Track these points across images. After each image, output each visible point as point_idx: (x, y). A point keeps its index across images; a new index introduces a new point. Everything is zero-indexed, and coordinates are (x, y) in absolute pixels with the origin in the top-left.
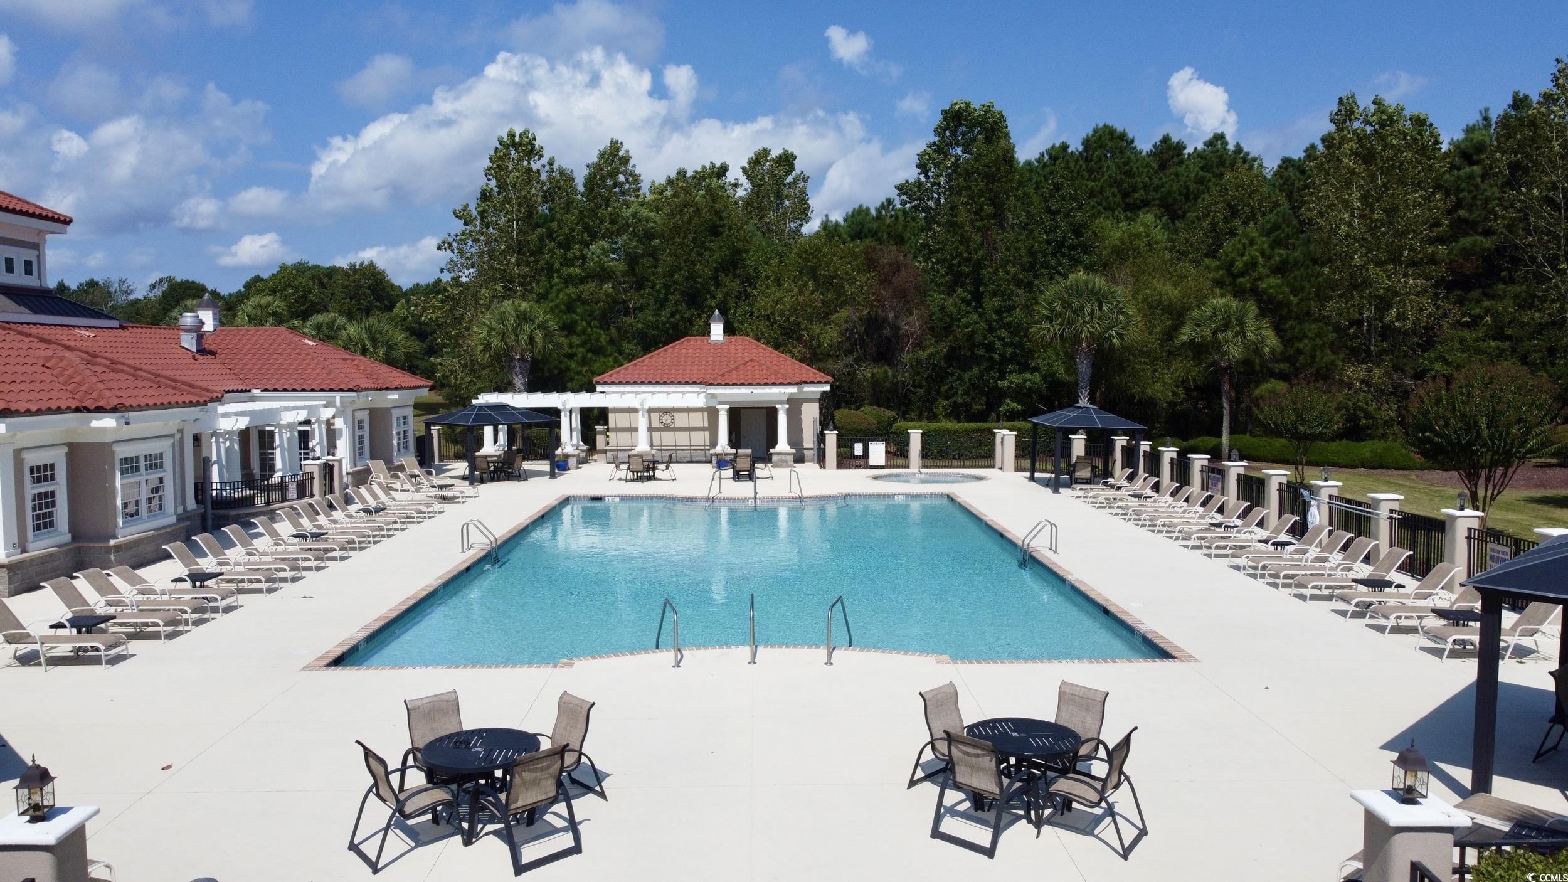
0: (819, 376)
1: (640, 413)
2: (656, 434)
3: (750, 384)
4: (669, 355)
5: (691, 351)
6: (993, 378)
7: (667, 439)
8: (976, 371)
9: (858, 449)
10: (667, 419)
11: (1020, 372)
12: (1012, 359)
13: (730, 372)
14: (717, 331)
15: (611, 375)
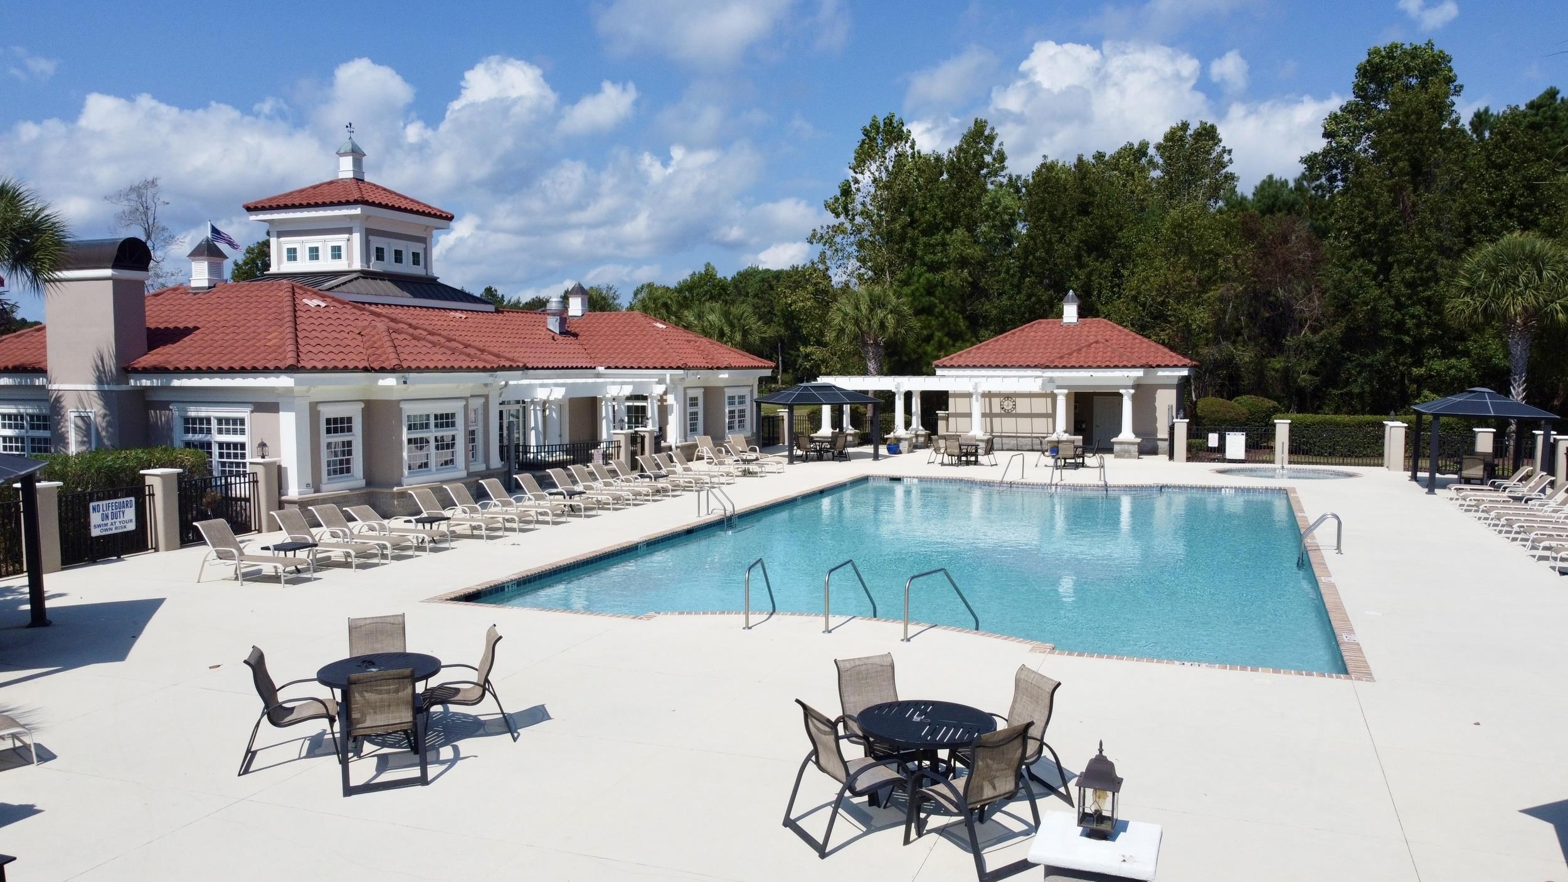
0: (1177, 358)
1: (974, 397)
2: (996, 421)
3: (1090, 367)
4: (1016, 338)
5: (1040, 333)
6: (1404, 364)
7: (1007, 425)
8: (1380, 355)
9: (1213, 440)
10: (1008, 405)
11: (1444, 356)
12: (1433, 340)
13: (1070, 354)
14: (1070, 312)
15: (952, 359)
